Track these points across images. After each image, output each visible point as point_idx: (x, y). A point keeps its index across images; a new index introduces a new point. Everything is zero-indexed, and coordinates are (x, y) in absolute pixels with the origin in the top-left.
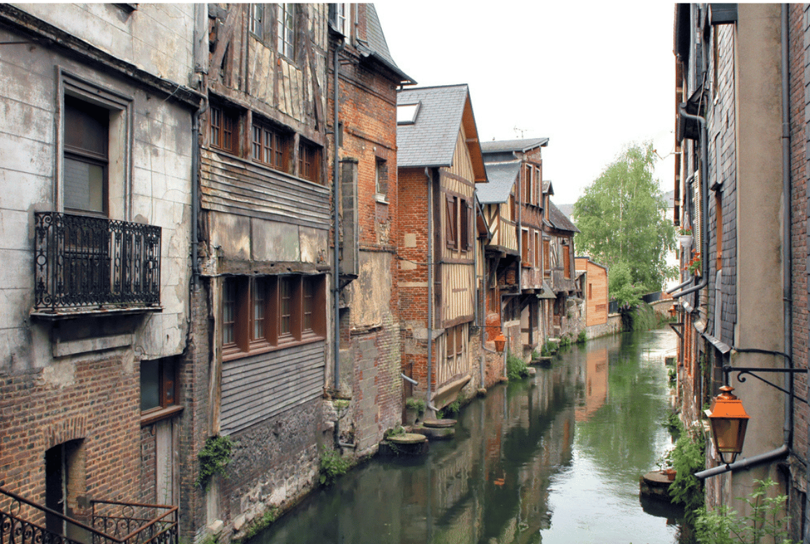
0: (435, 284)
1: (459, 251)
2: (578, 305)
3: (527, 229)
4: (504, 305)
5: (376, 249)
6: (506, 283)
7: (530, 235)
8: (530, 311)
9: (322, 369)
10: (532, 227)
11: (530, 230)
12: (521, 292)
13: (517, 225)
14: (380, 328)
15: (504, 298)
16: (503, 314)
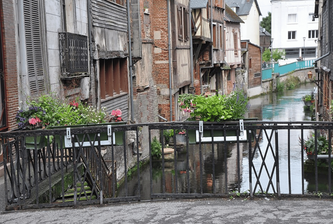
0: (173, 61)
1: (184, 41)
2: (242, 74)
3: (215, 23)
4: (202, 75)
5: (145, 42)
6: (203, 60)
7: (217, 28)
8: (216, 78)
9: (127, 110)
10: (218, 22)
11: (217, 24)
12: (213, 66)
13: (210, 22)
14: (148, 88)
15: (202, 70)
16: (201, 80)
